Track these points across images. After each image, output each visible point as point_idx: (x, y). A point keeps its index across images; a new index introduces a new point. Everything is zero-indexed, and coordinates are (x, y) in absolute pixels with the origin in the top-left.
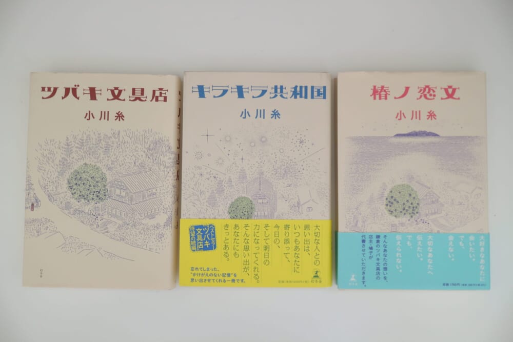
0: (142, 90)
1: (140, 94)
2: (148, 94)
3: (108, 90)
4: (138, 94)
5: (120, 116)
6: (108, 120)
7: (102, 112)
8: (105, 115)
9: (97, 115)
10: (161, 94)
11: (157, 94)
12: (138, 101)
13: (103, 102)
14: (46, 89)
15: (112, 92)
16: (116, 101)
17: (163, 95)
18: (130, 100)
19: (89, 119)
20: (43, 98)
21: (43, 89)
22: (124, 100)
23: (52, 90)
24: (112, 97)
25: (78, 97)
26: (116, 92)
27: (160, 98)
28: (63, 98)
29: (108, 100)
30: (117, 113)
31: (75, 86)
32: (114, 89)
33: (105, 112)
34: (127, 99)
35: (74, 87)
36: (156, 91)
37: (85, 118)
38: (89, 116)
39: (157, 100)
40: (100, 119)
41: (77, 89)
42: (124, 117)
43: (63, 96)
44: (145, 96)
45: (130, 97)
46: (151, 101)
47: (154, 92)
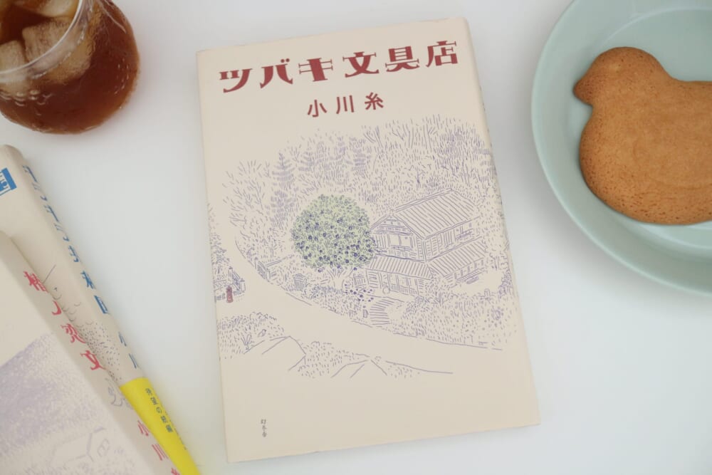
0: (408, 50)
1: (405, 57)
2: (420, 54)
3: (344, 59)
4: (401, 57)
5: (374, 101)
6: (353, 111)
7: (338, 99)
8: (345, 104)
9: (331, 106)
10: (444, 51)
11: (437, 51)
12: (403, 69)
13: (339, 81)
14: (229, 75)
15: (353, 61)
16: (362, 75)
17: (448, 52)
18: (388, 71)
19: (317, 115)
20: (225, 91)
21: (224, 76)
22: (377, 72)
23: (240, 74)
24: (354, 71)
25: (290, 78)
26: (360, 61)
27: (443, 59)
28: (262, 86)
29: (347, 76)
30: (367, 97)
31: (283, 61)
32: (354, 56)
33: (344, 98)
34: (383, 69)
35: (281, 63)
36: (434, 48)
37: (309, 113)
38: (316, 109)
39: (439, 62)
40: (338, 112)
41: (287, 67)
42: (381, 101)
43: (263, 82)
44: (415, 58)
45: (386, 65)
46: (428, 66)
47: (431, 49)
